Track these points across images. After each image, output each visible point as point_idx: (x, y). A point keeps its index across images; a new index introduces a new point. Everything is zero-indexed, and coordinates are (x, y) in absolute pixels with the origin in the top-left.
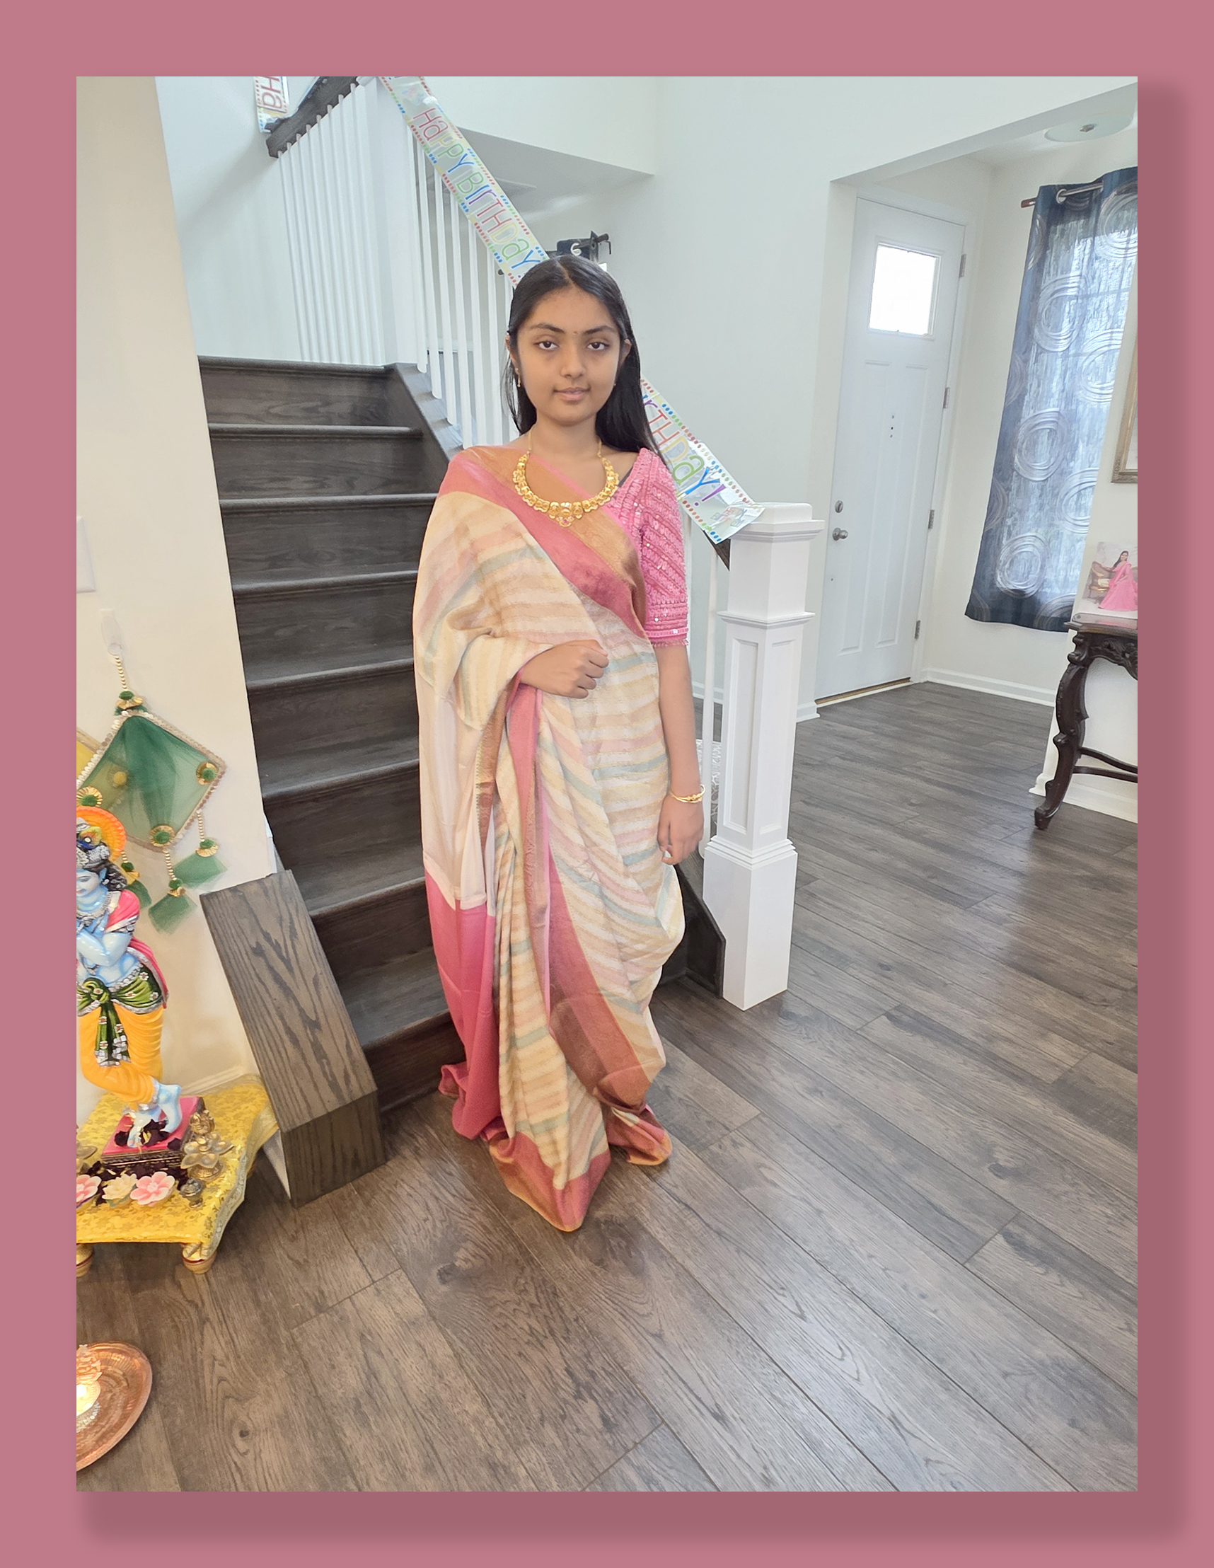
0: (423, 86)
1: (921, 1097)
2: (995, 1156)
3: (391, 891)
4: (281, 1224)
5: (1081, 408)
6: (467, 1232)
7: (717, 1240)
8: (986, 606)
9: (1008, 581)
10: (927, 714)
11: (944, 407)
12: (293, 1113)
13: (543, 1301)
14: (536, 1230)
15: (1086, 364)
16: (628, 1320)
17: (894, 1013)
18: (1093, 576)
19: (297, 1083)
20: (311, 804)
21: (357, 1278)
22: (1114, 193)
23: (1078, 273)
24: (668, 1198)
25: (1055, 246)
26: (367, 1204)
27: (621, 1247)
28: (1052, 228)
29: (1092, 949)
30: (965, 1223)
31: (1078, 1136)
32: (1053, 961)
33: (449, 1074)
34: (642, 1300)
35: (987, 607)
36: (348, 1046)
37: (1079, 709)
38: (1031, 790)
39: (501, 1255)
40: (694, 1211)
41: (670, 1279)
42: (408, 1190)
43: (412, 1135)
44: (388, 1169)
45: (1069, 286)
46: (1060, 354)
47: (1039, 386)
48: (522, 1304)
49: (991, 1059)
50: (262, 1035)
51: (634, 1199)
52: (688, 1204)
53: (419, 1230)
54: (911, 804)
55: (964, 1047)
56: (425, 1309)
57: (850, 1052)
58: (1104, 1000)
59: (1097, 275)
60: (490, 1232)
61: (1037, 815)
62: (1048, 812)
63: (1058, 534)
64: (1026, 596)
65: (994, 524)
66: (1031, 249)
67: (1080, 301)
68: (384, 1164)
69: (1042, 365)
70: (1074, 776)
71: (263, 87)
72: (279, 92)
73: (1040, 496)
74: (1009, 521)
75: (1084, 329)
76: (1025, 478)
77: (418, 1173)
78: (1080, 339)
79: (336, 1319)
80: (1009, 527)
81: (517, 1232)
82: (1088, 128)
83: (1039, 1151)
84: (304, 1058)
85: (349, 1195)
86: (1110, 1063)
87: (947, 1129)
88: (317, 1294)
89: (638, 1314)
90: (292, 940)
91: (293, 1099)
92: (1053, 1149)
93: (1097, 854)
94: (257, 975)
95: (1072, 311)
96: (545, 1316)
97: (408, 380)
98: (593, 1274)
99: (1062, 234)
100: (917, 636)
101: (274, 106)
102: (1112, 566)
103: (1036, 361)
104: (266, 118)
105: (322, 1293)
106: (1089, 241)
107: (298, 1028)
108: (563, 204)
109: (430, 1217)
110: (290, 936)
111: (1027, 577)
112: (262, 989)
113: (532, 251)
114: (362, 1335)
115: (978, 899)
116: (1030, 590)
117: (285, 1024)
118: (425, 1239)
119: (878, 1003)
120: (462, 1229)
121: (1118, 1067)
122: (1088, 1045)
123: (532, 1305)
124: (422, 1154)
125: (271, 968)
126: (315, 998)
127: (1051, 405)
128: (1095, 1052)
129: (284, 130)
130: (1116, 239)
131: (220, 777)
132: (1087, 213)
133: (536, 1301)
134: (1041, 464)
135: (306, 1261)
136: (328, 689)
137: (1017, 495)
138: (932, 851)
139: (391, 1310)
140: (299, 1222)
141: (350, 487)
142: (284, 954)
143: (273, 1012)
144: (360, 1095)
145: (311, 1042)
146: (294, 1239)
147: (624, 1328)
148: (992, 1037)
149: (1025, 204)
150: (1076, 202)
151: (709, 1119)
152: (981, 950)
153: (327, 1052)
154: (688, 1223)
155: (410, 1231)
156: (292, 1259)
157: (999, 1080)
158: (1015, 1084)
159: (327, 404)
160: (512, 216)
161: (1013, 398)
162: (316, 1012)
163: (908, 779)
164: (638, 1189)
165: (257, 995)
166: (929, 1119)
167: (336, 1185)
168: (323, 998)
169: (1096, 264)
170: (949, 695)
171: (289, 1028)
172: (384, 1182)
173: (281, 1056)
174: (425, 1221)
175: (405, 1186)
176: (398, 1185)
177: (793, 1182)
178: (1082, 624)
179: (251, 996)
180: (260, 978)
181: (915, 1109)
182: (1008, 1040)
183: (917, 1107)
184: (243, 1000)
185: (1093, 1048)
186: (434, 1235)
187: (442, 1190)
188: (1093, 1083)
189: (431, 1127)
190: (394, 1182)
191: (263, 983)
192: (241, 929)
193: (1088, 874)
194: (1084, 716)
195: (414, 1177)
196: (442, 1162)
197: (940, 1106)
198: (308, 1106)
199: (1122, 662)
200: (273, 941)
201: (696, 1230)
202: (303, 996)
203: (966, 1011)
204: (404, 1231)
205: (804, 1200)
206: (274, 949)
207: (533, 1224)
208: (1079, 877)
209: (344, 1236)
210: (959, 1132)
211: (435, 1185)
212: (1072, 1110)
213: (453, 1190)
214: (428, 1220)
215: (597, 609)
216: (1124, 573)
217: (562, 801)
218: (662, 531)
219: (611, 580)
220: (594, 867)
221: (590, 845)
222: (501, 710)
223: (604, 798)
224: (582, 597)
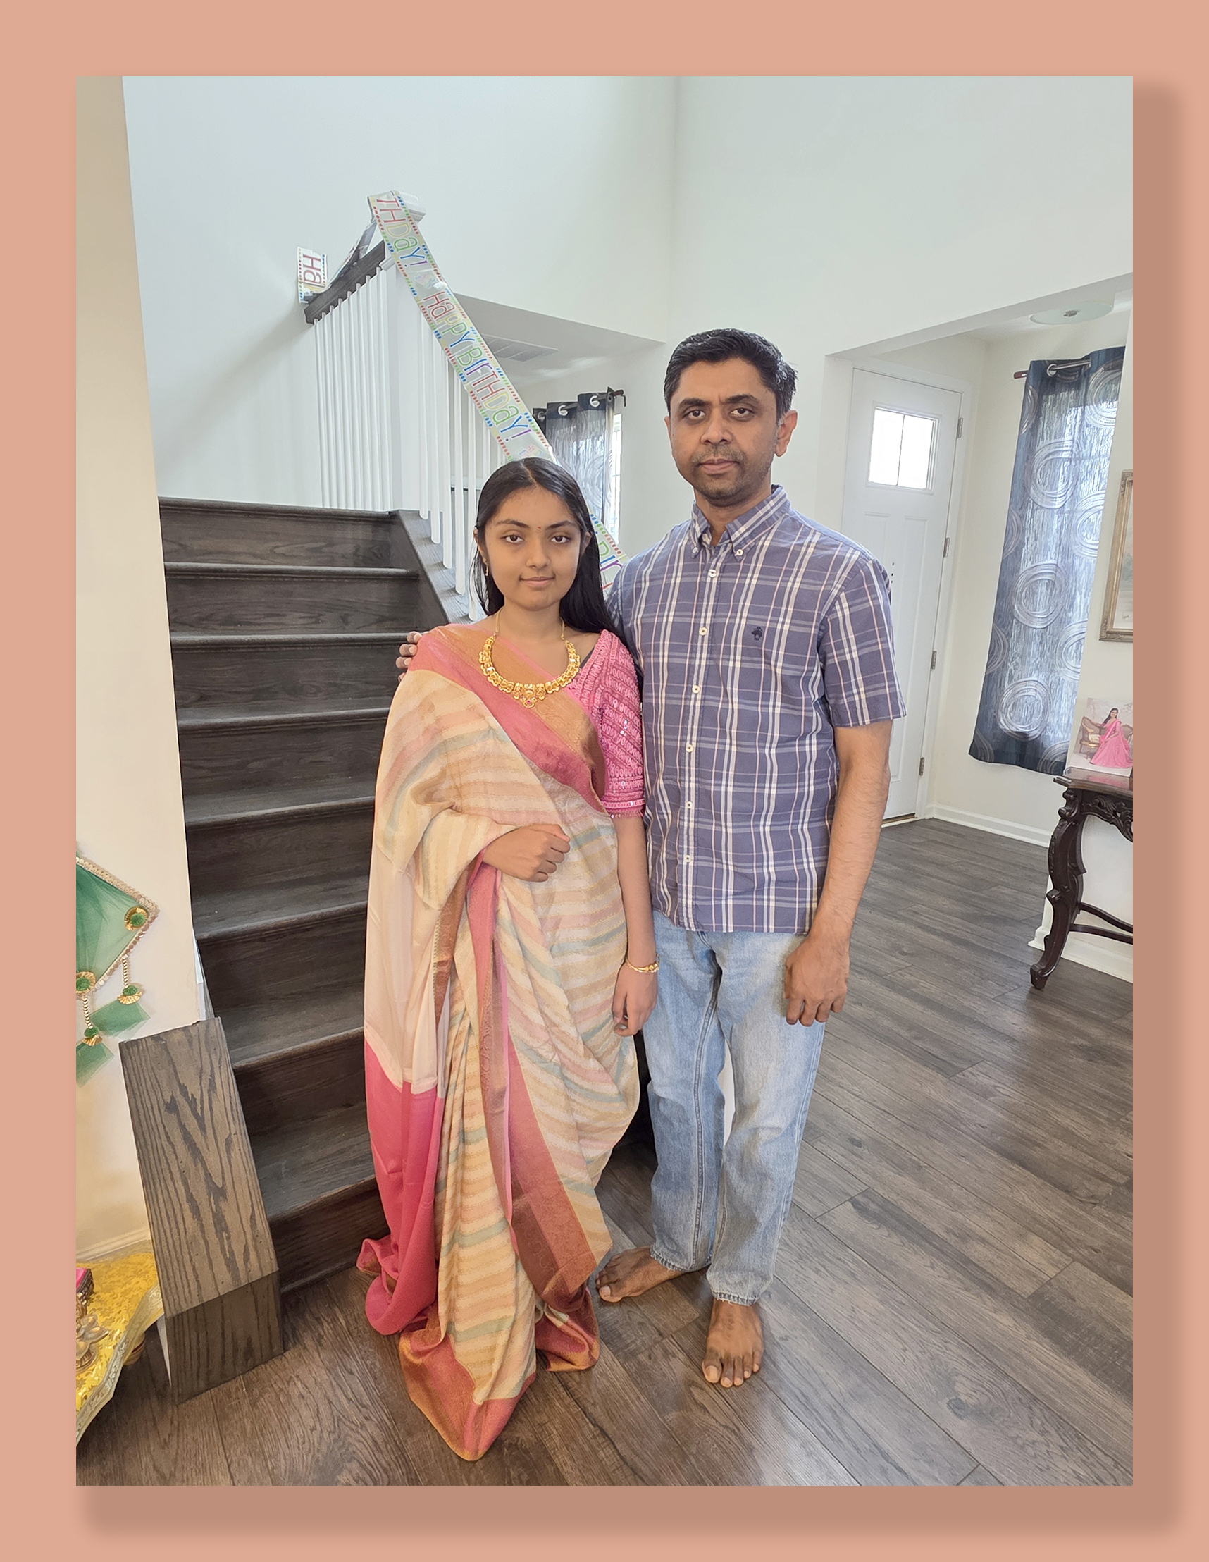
0: (435, 273)
1: (881, 1307)
2: (956, 1389)
3: (327, 1041)
4: (155, 1425)
5: (1077, 562)
6: (355, 1449)
8: (989, 747)
9: (1011, 723)
10: (928, 853)
11: (944, 556)
12: (182, 1296)
14: (431, 1451)
15: (1080, 521)
17: (860, 1198)
18: (1084, 731)
19: (191, 1260)
20: (258, 943)
22: (1102, 369)
23: (1071, 438)
24: (583, 1419)
25: (1047, 413)
26: (254, 1404)
28: (1044, 397)
29: (1083, 1133)
30: (914, 1475)
31: (1052, 1368)
32: (1039, 1145)
33: (369, 1248)
35: (991, 748)
36: (253, 1217)
37: (1076, 863)
38: (1030, 944)
40: (610, 1439)
42: (302, 1390)
43: (318, 1319)
44: (284, 1361)
45: (1065, 449)
46: (1056, 511)
47: (1036, 540)
49: (963, 1265)
50: (161, 1201)
51: (545, 1418)
52: (604, 1428)
53: (304, 1443)
54: (903, 953)
55: (934, 1246)
57: (806, 1244)
58: (1093, 1197)
59: (1088, 441)
60: (379, 1450)
61: (1033, 973)
62: (1044, 971)
63: (1059, 680)
64: (1030, 739)
65: (995, 667)
66: (1025, 413)
67: (1073, 463)
68: (282, 1354)
69: (1039, 520)
70: (1071, 935)
71: (304, 266)
72: (320, 270)
73: (1041, 643)
74: (1010, 666)
75: (1078, 489)
76: (1025, 626)
77: (315, 1367)
78: (1074, 498)
80: (1011, 671)
81: (411, 1452)
82: (1071, 314)
83: (1006, 1385)
84: (203, 1230)
85: (237, 1390)
86: (1094, 1276)
87: (905, 1350)
90: (209, 1095)
91: (184, 1278)
92: (1022, 1383)
93: (1095, 1019)
94: (166, 1134)
95: (1066, 472)
97: (409, 525)
99: (1054, 404)
100: (921, 773)
101: (314, 281)
102: (1102, 722)
103: (1032, 516)
104: (307, 291)
106: (1079, 410)
107: (202, 1196)
109: (318, 1427)
110: (209, 1091)
111: (1031, 719)
112: (168, 1149)
113: (521, 417)
115: (964, 1067)
116: (1033, 732)
117: (187, 1190)
118: (307, 1455)
119: (843, 1184)
120: (350, 1444)
121: (1104, 1282)
122: (1071, 1251)
124: (324, 1344)
125: (182, 1127)
126: (225, 1160)
127: (1049, 557)
128: (1078, 1260)
129: (320, 303)
130: (1105, 409)
131: (150, 922)
132: (1077, 385)
134: (1040, 613)
136: (292, 824)
137: (1017, 641)
138: (919, 1007)
140: (176, 1423)
141: (344, 623)
142: (199, 1111)
143: (177, 1176)
144: (259, 1276)
145: (213, 1212)
146: (165, 1445)
148: (966, 1236)
149: (1017, 375)
150: (1066, 376)
151: (642, 1320)
152: (963, 1127)
153: (229, 1224)
154: (602, 1454)
155: (293, 1443)
156: (158, 1471)
157: (967, 1290)
158: (986, 1296)
159: (331, 544)
160: (505, 387)
161: (1011, 550)
162: (223, 1178)
163: (901, 925)
164: (552, 1406)
165: (163, 1158)
166: (886, 1335)
167: (224, 1378)
168: (233, 1161)
169: (1087, 431)
170: (954, 834)
171: (192, 1195)
172: (277, 1377)
173: (178, 1227)
174: (312, 1430)
175: (299, 1384)
176: (291, 1383)
177: (725, 1408)
178: (1073, 780)
179: (156, 1158)
180: (168, 1138)
181: (871, 1321)
182: (983, 1240)
183: (874, 1319)
184: (147, 1162)
185: (1076, 1255)
186: (318, 1450)
187: (338, 1391)
188: (1075, 1301)
189: (341, 1310)
190: (288, 1378)
191: (171, 1143)
192: (157, 1082)
193: (1085, 1043)
194: (1081, 870)
195: (311, 1373)
196: (345, 1356)
197: (900, 1320)
198: (199, 1287)
199: (1113, 821)
200: (190, 1096)
201: (608, 1463)
202: (212, 1160)
203: (940, 1202)
204: (286, 1441)
205: (735, 1433)
206: (190, 1106)
207: (428, 1443)
208: (1075, 1045)
209: (220, 1444)
210: (918, 1354)
211: (331, 1384)
212: (1049, 1334)
213: (350, 1394)
214: (316, 1429)
215: (557, 786)
216: (1115, 730)
217: (522, 981)
218: (621, 709)
219: (571, 760)
220: (555, 1048)
221: (550, 1025)
222: (461, 889)
223: (564, 975)
224: (543, 776)
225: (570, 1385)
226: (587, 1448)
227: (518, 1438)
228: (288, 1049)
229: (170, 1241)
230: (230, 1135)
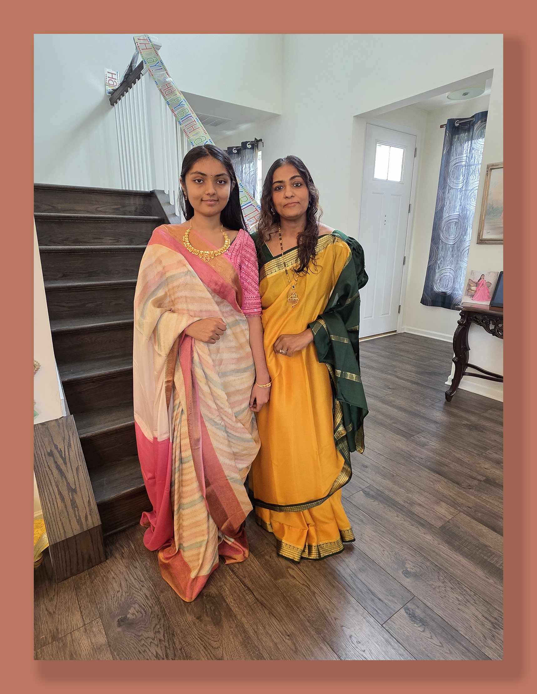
0: (166, 74)
1: (374, 534)
2: (406, 566)
3: (123, 426)
4: (47, 592)
5: (468, 213)
6: (137, 599)
7: (260, 607)
8: (429, 299)
9: (438, 288)
10: (402, 347)
11: (409, 212)
12: (56, 536)
13: (166, 638)
14: (171, 599)
15: (470, 194)
16: (207, 650)
17: (366, 489)
18: (469, 285)
19: (61, 520)
20: (91, 384)
21: (77, 622)
22: (480, 121)
23: (466, 155)
24: (240, 583)
25: (455, 144)
26: (92, 582)
27: (211, 610)
28: (454, 136)
29: (466, 460)
30: (386, 601)
31: (449, 556)
33: (145, 516)
34: (216, 639)
35: (430, 300)
36: (89, 501)
37: (466, 346)
38: (446, 383)
39: (150, 611)
40: (251, 591)
41: (232, 628)
42: (113, 575)
43: (122, 546)
44: (106, 564)
45: (463, 160)
46: (459, 190)
47: (450, 203)
48: (155, 639)
49: (411, 515)
50: (46, 495)
51: (222, 583)
52: (249, 587)
53: (114, 597)
54: (389, 388)
55: (398, 508)
56: (107, 641)
58: (469, 486)
59: (474, 156)
60: (148, 599)
61: (446, 394)
62: (451, 393)
63: (460, 267)
64: (447, 295)
65: (432, 262)
66: (445, 144)
67: (467, 167)
68: (105, 561)
69: (451, 194)
70: (463, 377)
71: (108, 77)
72: (116, 79)
73: (452, 251)
74: (439, 262)
75: (469, 179)
76: (445, 243)
77: (120, 566)
78: (467, 183)
79: (61, 645)
80: (439, 264)
81: (162, 599)
82: (465, 94)
83: (428, 564)
84: (66, 507)
85: (84, 576)
86: (469, 518)
87: (384, 551)
88: (55, 630)
89: (213, 647)
90: (68, 449)
91: (57, 528)
92: (435, 563)
93: (474, 413)
94: (48, 466)
95: (463, 171)
96: (166, 647)
97: (159, 197)
98: (194, 624)
99: (458, 138)
100: (399, 312)
101: (113, 85)
102: (477, 281)
103: (448, 192)
104: (110, 89)
105: (57, 630)
106: (470, 142)
107: (65, 492)
108: (244, 127)
109: (121, 590)
110: (68, 447)
111: (447, 286)
112: (49, 472)
114: (72, 654)
115: (415, 434)
116: (449, 292)
117: (58, 490)
118: (115, 602)
119: (359, 484)
120: (135, 597)
121: (472, 520)
122: (459, 508)
123: (160, 640)
124: (125, 556)
125: (56, 462)
126: (76, 477)
127: (456, 211)
128: (462, 512)
129: (116, 94)
130: (481, 141)
132: (468, 130)
133: (162, 638)
134: (452, 237)
135: (54, 612)
136: (106, 331)
137: (442, 250)
138: (396, 411)
139: (89, 641)
140: (56, 590)
141: (131, 242)
142: (63, 455)
143: (54, 484)
144: (92, 527)
145: (71, 499)
146: (51, 600)
147: (204, 655)
148: (412, 503)
149: (442, 126)
150: (464, 126)
151: (267, 542)
152: (413, 459)
153: (78, 505)
154: (247, 597)
155: (109, 598)
156: (48, 611)
157: (413, 525)
158: (420, 528)
159: (123, 207)
160: (200, 127)
161: (439, 208)
162: (75, 485)
163: (389, 377)
164: (226, 578)
165: (46, 475)
166: (376, 545)
167: (78, 572)
168: (80, 477)
169: (473, 151)
170: (413, 338)
171: (61, 492)
172: (103, 571)
173: (54, 506)
174: (118, 592)
175: (112, 573)
176: (109, 573)
177: (303, 577)
178: (464, 307)
179: (44, 476)
180: (49, 468)
181: (369, 539)
182: (420, 505)
183: (371, 539)
184: (39, 478)
185: (461, 510)
186: (121, 600)
187: (130, 575)
188: (459, 528)
189: (132, 542)
190: (108, 571)
191: (50, 470)
192: (44, 443)
193: (468, 423)
194: (468, 349)
195: (118, 568)
196: (133, 561)
197: (382, 538)
198: (65, 532)
199: (482, 324)
200: (59, 449)
201: (250, 601)
202: (70, 476)
203: (401, 490)
204: (106, 597)
205: (307, 587)
206: (59, 453)
207: (170, 596)
208: (464, 424)
209: (76, 599)
210: (390, 552)
211: (127, 572)
212: (447, 542)
213: (136, 577)
214: (119, 591)
215: (220, 300)
216: (483, 284)
217: (205, 388)
218: (249, 265)
219: (226, 287)
220: (222, 419)
221: (219, 408)
222: (176, 346)
223: (225, 386)
224: (213, 294)
225: (234, 570)
226: (241, 595)
227: (210, 592)
228: (105, 429)
229: (51, 512)
230: (78, 466)
